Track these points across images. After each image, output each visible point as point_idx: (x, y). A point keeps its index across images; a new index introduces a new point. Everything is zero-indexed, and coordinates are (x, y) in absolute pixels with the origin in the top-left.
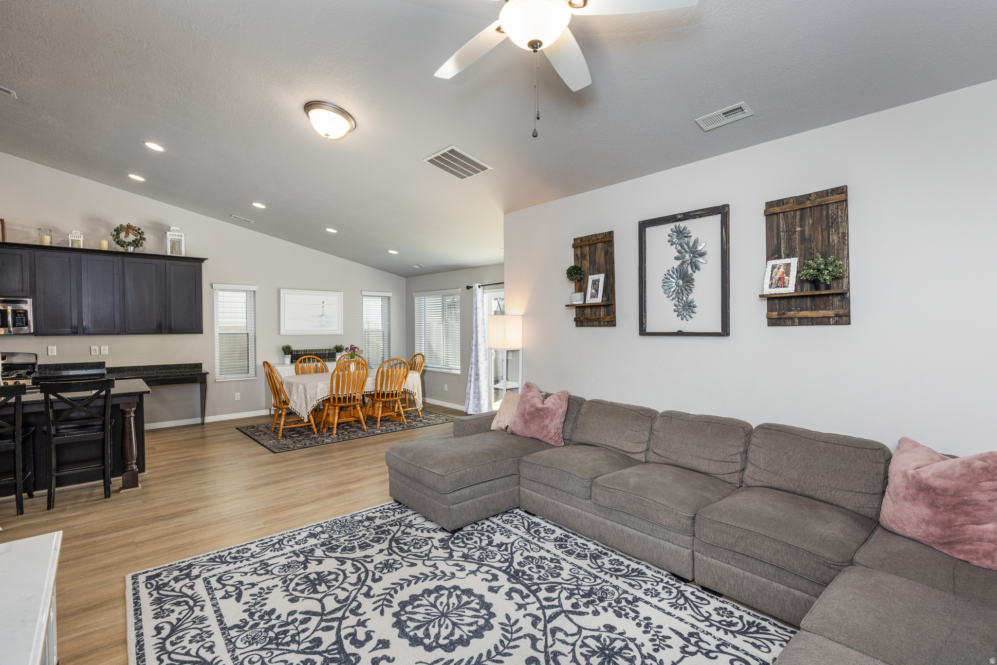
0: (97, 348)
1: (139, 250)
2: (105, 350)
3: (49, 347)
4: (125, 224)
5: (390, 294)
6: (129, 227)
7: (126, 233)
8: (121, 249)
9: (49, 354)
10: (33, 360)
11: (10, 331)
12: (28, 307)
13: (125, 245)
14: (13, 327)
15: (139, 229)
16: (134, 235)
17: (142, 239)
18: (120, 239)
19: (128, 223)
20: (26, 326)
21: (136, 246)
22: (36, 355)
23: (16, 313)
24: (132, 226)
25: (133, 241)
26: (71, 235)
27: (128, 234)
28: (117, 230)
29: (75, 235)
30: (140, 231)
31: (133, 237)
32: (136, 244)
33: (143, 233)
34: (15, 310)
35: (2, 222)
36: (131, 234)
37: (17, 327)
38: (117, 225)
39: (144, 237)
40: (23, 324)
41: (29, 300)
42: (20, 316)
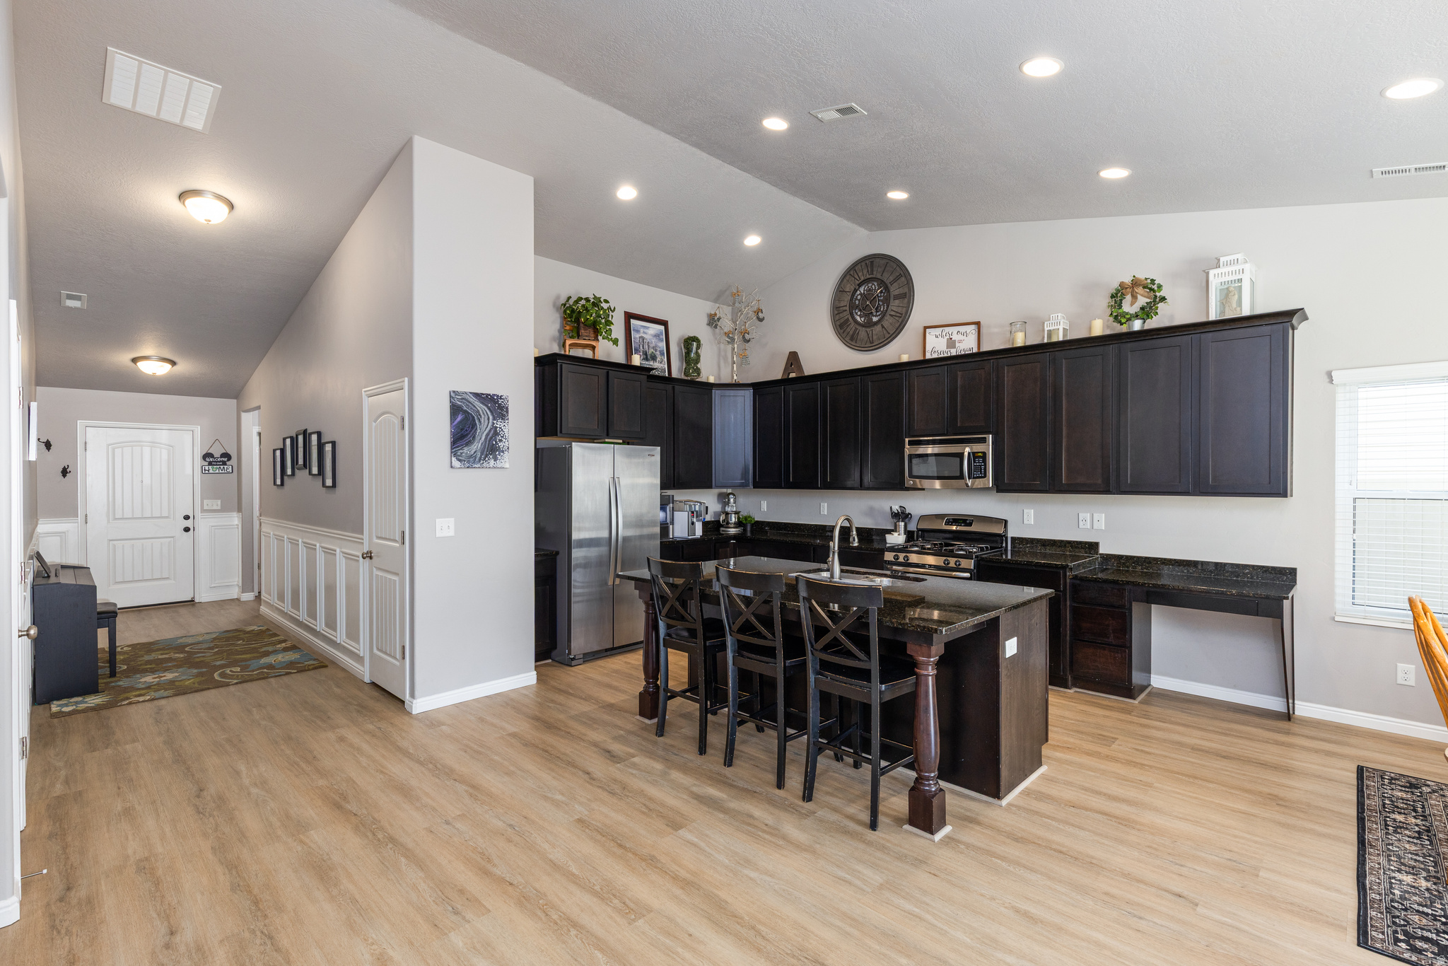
0: (1088, 515)
1: (1152, 323)
2: (1101, 521)
3: (1025, 511)
4: (1127, 280)
6: (1136, 283)
7: (1132, 295)
8: (1124, 329)
9: (1026, 522)
10: (998, 530)
11: (967, 485)
12: (988, 448)
13: (1129, 320)
14: (969, 479)
15: (1153, 281)
16: (1145, 297)
17: (1158, 300)
18: (1120, 311)
19: (1134, 276)
20: (985, 477)
21: (1148, 316)
22: (1006, 522)
23: (975, 458)
24: (1140, 280)
25: (1142, 309)
26: (1048, 322)
27: (1134, 297)
28: (1117, 294)
29: (1053, 322)
30: (1156, 285)
31: (1142, 301)
32: (1146, 312)
33: (1160, 287)
34: (974, 453)
35: (978, 324)
36: (1139, 296)
37: (974, 478)
38: (1116, 285)
39: (1164, 295)
40: (981, 474)
41: (990, 437)
42: (979, 462)
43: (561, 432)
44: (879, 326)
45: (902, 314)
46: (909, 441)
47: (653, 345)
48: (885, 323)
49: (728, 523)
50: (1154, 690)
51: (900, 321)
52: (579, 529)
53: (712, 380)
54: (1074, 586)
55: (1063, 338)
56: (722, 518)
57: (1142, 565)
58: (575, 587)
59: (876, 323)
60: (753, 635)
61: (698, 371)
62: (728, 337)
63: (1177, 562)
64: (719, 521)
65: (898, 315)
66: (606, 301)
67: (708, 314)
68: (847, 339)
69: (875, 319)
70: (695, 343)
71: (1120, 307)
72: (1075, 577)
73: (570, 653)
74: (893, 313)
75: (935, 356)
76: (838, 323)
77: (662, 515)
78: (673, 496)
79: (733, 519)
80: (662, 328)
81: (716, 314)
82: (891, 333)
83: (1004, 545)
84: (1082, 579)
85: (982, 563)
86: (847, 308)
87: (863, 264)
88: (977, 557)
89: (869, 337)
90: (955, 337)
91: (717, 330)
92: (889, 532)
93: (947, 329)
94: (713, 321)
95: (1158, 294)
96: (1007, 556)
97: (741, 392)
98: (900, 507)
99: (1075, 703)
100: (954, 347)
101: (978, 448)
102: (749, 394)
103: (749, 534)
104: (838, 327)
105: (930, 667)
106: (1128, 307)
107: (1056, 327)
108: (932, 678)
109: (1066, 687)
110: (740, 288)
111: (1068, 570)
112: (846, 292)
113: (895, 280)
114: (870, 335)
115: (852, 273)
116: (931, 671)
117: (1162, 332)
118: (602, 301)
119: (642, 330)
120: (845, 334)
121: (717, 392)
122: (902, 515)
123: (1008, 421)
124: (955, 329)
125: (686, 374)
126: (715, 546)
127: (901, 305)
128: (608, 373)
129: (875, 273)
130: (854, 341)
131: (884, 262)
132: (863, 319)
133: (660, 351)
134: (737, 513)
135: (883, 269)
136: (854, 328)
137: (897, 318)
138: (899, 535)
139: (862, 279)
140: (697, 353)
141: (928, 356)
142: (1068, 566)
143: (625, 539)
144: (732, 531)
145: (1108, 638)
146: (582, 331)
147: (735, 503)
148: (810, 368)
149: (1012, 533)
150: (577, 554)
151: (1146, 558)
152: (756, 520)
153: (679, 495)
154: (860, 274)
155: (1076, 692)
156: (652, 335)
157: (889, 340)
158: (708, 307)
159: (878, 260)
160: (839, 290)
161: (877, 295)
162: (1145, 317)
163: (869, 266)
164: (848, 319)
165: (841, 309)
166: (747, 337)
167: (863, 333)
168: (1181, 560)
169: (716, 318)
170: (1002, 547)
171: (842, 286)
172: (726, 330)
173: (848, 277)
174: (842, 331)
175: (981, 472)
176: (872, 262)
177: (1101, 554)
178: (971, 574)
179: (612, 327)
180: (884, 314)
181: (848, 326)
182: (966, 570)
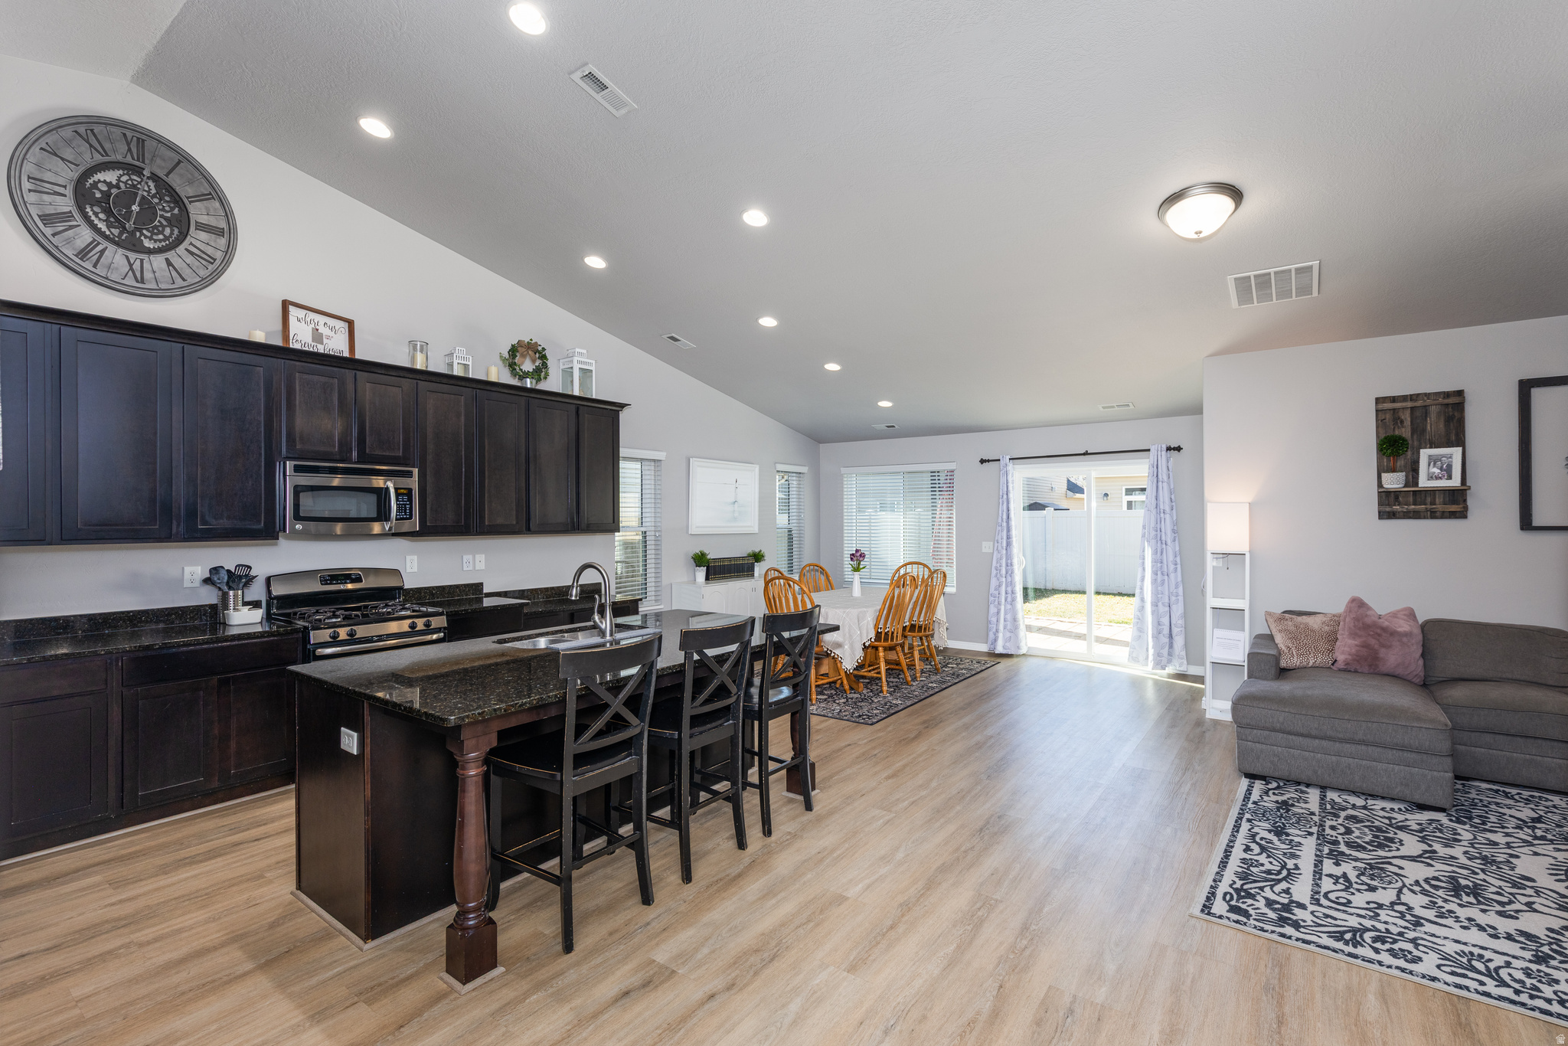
0: (470, 558)
2: (481, 561)
3: (408, 558)
4: (523, 340)
5: (804, 469)
6: (528, 345)
7: (524, 355)
9: (409, 569)
12: (414, 483)
20: (411, 518)
21: (538, 376)
22: (401, 572)
23: (402, 494)
25: (535, 370)
34: (401, 489)
35: (350, 323)
37: (402, 519)
40: (406, 514)
41: (416, 471)
42: (403, 501)
45: (215, 260)
46: (294, 466)
48: (176, 260)
51: (210, 269)
59: (152, 252)
65: (205, 257)
69: (149, 243)
74: (194, 250)
75: (300, 346)
76: (35, 210)
82: (191, 281)
86: (69, 193)
87: (115, 131)
89: (132, 270)
90: (322, 329)
93: (312, 315)
100: (321, 342)
101: (404, 482)
104: (35, 217)
112: (61, 159)
113: (199, 199)
114: (137, 267)
115: (80, 131)
120: (59, 239)
123: (431, 455)
124: (322, 319)
127: (211, 243)
129: (148, 163)
131: (170, 154)
135: (170, 166)
136: (89, 238)
137: (204, 262)
139: (114, 157)
141: (292, 344)
154: (106, 146)
157: (185, 290)
162: (535, 376)
163: (133, 143)
164: (69, 215)
167: (115, 256)
171: (49, 141)
173: (67, 133)
175: (405, 512)
176: (141, 141)
180: (172, 244)
181: (71, 227)
182: (437, 630)
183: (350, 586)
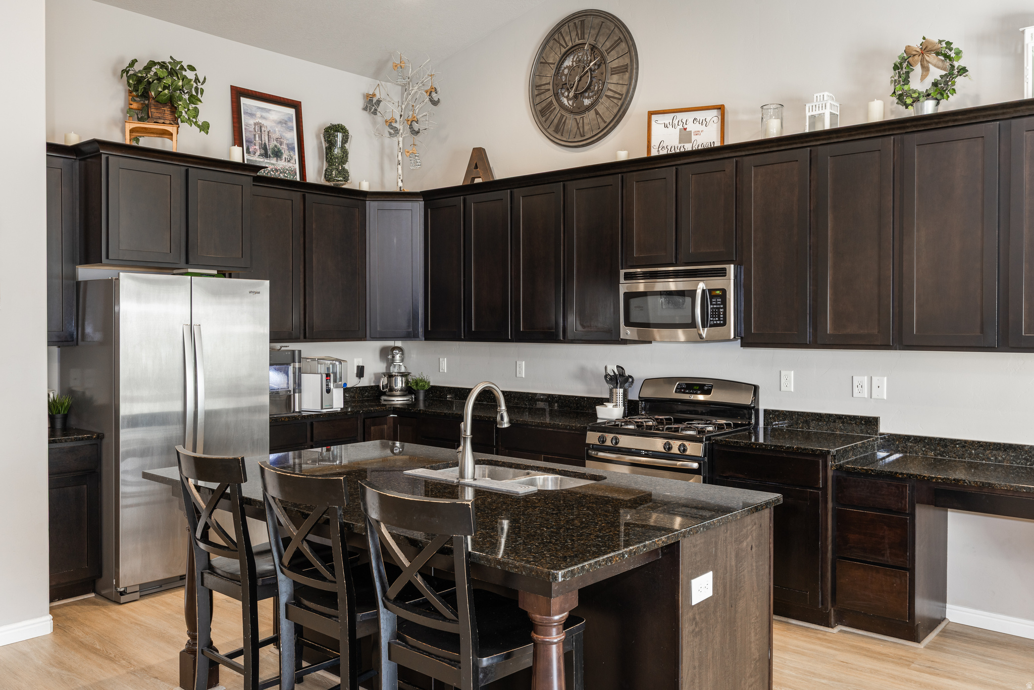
0: (866, 379)
1: (950, 104)
2: (882, 386)
3: (783, 373)
4: (916, 43)
6: (926, 48)
7: (923, 66)
8: (911, 112)
9: (782, 389)
10: (745, 399)
11: (700, 335)
12: (728, 283)
13: (917, 100)
14: (704, 326)
15: (949, 44)
16: (938, 67)
17: (956, 71)
18: (906, 88)
19: (924, 38)
20: (724, 324)
21: (942, 95)
22: (756, 388)
23: (712, 297)
24: (932, 43)
25: (935, 84)
26: (810, 105)
27: (925, 69)
28: (901, 64)
29: (817, 104)
30: (953, 51)
31: (936, 73)
32: (941, 89)
33: (958, 53)
34: (710, 291)
35: (721, 108)
36: (931, 67)
37: (711, 326)
38: (901, 51)
39: (963, 65)
40: (719, 320)
41: (731, 268)
42: (716, 304)
43: (107, 257)
44: (592, 112)
45: (622, 95)
46: (625, 274)
47: (277, 135)
48: (600, 108)
49: (391, 389)
50: (950, 627)
51: (619, 104)
52: (132, 400)
53: (365, 187)
54: (837, 481)
55: (831, 125)
56: (384, 381)
57: (935, 450)
58: (127, 484)
59: (588, 108)
60: (307, 574)
61: (345, 175)
62: (391, 126)
63: (982, 446)
64: (378, 387)
65: (617, 96)
66: (192, 68)
67: (364, 95)
68: (551, 130)
69: (587, 102)
70: (340, 135)
71: (906, 81)
72: (840, 468)
73: (118, 585)
74: (610, 93)
75: (664, 152)
76: (539, 108)
77: (277, 379)
78: (300, 351)
79: (399, 384)
80: (292, 111)
81: (374, 95)
82: (608, 121)
83: (753, 421)
84: (849, 472)
85: (716, 448)
86: (551, 87)
87: (571, 24)
88: (708, 439)
89: (578, 128)
90: (690, 127)
91: (379, 118)
92: (601, 401)
93: (680, 116)
94: (371, 104)
95: (956, 64)
96: (757, 438)
97: (407, 205)
98: (618, 367)
99: (835, 649)
100: (689, 141)
101: (716, 283)
102: (418, 207)
103: (421, 406)
104: (539, 113)
105: (554, 630)
106: (918, 83)
107: (821, 112)
108: (558, 647)
109: (828, 625)
110: (405, 58)
111: (829, 458)
112: (549, 64)
113: (613, 47)
114: (581, 125)
115: (556, 37)
116: (555, 637)
117: (960, 117)
118: (185, 67)
119: (258, 114)
120: (548, 122)
121: (373, 203)
122: (619, 379)
123: (755, 245)
124: (690, 116)
125: (328, 177)
126: (364, 421)
127: (621, 82)
128: (187, 171)
129: (586, 36)
130: (560, 134)
131: (597, 21)
132: (571, 103)
133: (288, 145)
134: (403, 375)
135: (597, 31)
136: (559, 115)
137: (615, 101)
138: (614, 406)
139: (570, 45)
140: (343, 148)
141: (654, 153)
142: (829, 452)
143: (208, 414)
144: (398, 401)
145: (883, 555)
146: (153, 111)
147: (402, 361)
148: (502, 170)
149: (764, 404)
150: (127, 437)
151: (941, 439)
152: (432, 384)
153: (309, 349)
154: (567, 39)
155: (841, 631)
156: (274, 121)
157: (605, 131)
158: (365, 84)
159: (590, 18)
160: (541, 61)
161: (590, 69)
162: (939, 97)
163: (579, 27)
164: (551, 103)
165: (543, 87)
166: (416, 127)
167: (571, 122)
168: (986, 443)
169: (375, 100)
170: (749, 424)
171: (544, 55)
172: (388, 117)
173: (552, 42)
174: (544, 119)
175: (719, 317)
176: (582, 22)
177: (881, 434)
178: (700, 464)
179: (199, 106)
180: (599, 94)
181: (552, 112)
182: (692, 458)
183: (701, 397)
